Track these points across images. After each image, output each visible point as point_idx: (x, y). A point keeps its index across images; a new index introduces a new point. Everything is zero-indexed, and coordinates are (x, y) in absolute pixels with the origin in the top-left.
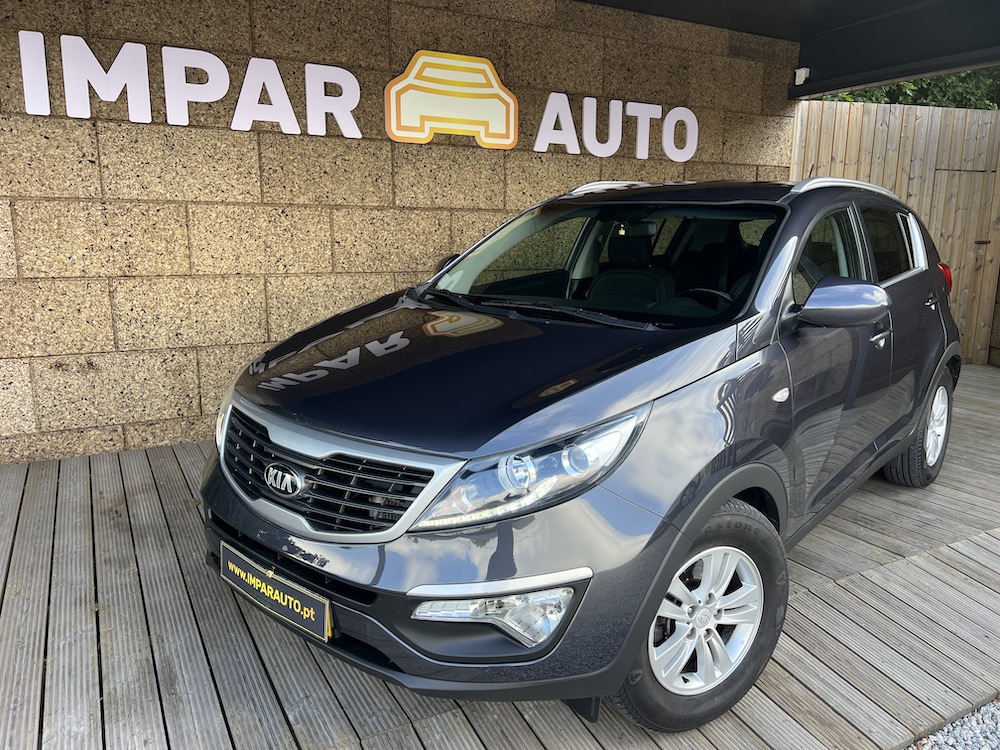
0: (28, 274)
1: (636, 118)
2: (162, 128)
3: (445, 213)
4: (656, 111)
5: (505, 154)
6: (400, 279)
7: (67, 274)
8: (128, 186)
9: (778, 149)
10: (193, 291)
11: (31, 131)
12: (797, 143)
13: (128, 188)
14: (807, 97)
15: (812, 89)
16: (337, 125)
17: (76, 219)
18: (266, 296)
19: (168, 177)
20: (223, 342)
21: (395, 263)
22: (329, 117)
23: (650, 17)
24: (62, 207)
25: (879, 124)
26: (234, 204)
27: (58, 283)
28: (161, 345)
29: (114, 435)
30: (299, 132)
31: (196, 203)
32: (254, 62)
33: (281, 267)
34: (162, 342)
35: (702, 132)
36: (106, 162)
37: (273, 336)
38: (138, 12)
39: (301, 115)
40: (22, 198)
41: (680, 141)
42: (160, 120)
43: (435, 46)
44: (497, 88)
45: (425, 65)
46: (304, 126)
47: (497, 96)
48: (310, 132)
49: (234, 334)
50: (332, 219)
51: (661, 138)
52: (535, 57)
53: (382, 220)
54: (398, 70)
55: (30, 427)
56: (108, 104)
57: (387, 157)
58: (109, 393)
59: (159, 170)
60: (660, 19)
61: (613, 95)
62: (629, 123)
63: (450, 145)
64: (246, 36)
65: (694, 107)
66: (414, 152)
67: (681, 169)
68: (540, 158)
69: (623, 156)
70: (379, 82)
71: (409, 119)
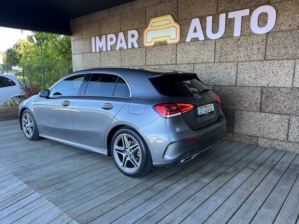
2: (107, 52)
3: (158, 66)
4: (246, 12)
5: (176, 44)
11: (94, 55)
13: (104, 65)
22: (132, 43)
36: (101, 60)
44: (173, 23)
45: (153, 23)
47: (174, 26)
56: (101, 48)
57: (144, 51)
61: (222, 11)
62: (231, 22)
63: (160, 45)
64: (119, 28)
65: (275, 3)
66: (151, 49)
67: (265, 37)
68: (189, 44)
69: (227, 37)
70: (143, 31)
71: (149, 40)
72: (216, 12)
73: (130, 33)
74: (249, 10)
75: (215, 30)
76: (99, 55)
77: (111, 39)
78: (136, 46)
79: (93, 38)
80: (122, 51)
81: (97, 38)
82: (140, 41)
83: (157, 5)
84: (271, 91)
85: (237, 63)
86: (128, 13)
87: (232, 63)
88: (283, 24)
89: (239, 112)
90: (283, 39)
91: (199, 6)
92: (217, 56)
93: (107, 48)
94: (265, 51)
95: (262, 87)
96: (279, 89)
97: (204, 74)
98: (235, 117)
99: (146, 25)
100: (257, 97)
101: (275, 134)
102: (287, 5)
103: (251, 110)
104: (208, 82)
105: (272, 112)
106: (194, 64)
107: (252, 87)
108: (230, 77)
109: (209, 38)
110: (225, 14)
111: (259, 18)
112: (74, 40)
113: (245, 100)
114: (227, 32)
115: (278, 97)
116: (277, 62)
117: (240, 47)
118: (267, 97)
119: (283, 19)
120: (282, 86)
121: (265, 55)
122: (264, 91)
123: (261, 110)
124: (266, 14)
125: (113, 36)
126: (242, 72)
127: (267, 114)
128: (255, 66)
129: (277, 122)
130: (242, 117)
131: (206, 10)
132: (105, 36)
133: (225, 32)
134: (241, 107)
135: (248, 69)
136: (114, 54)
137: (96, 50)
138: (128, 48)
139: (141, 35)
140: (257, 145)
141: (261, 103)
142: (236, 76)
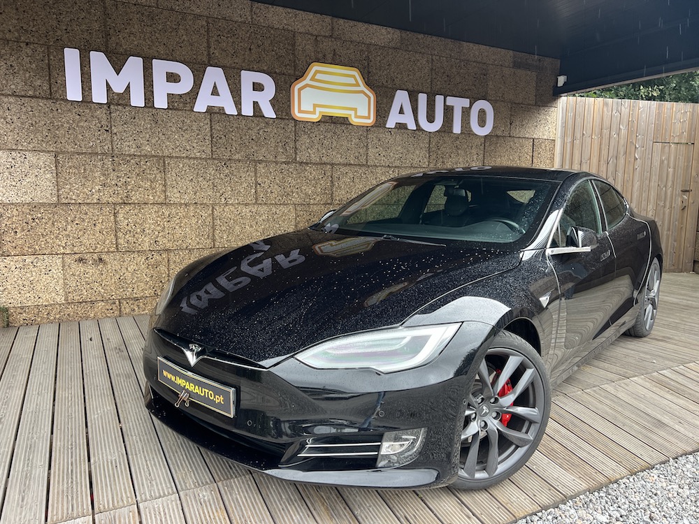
0: (64, 201)
1: (453, 107)
2: (151, 110)
3: (329, 166)
4: (466, 102)
5: (367, 129)
6: (298, 208)
7: (88, 201)
8: (129, 146)
9: (547, 128)
10: (167, 213)
11: (69, 110)
12: (560, 125)
13: (129, 147)
14: (566, 94)
15: (569, 89)
16: (260, 109)
17: (95, 166)
18: (213, 218)
19: (153, 141)
20: (185, 247)
21: (296, 198)
22: (256, 104)
23: (462, 43)
24: (87, 159)
25: (614, 112)
26: (194, 158)
27: (82, 207)
28: (145, 248)
29: (114, 306)
30: (237, 114)
31: (171, 157)
32: (209, 69)
33: (223, 200)
34: (146, 246)
35: (497, 116)
36: (115, 131)
37: (217, 244)
38: (138, 37)
39: (238, 103)
40: (63, 153)
41: (482, 123)
42: (150, 105)
43: (323, 60)
44: (362, 87)
45: (317, 72)
46: (239, 110)
47: (362, 92)
48: (243, 114)
49: (192, 242)
50: (256, 169)
51: (469, 120)
52: (387, 67)
53: (288, 170)
54: (300, 75)
55: (60, 299)
56: (118, 94)
57: (292, 130)
58: (111, 279)
59: (148, 136)
60: (468, 44)
61: (438, 92)
63: (332, 123)
64: (205, 53)
66: (310, 127)
67: (483, 141)
68: (390, 132)
70: (287, 83)
71: (306, 106)
72: (429, 90)
76: (101, 113)
80: (216, 117)
82: (282, 102)
88: (498, 128)
92: (432, 158)
93: (149, 99)
102: (501, 107)
106: (398, 167)
117: (459, 149)
119: (498, 122)
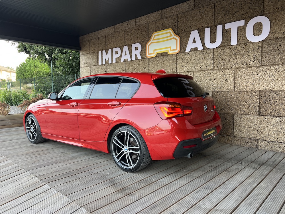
1: (230, 29)
2: (113, 64)
4: (242, 23)
5: (177, 55)
11: (100, 67)
22: (136, 55)
32: (124, 47)
36: (107, 71)
39: (131, 56)
41: (258, 32)
44: (174, 36)
45: (155, 36)
47: (174, 38)
56: (107, 61)
57: (147, 62)
61: (219, 23)
62: (227, 32)
63: (162, 56)
64: (124, 42)
65: (268, 13)
66: (153, 60)
67: (260, 45)
68: (189, 54)
69: (225, 46)
70: (146, 44)
71: (151, 52)
72: (213, 24)
73: (134, 46)
74: (244, 21)
75: (213, 40)
76: (105, 67)
77: (117, 53)
78: (139, 57)
79: (100, 52)
80: (126, 62)
81: (104, 52)
82: (143, 53)
83: (159, 20)
84: (269, 94)
85: (235, 70)
86: (132, 29)
87: (230, 70)
88: (277, 32)
89: (238, 116)
90: (278, 45)
91: (197, 19)
92: (215, 64)
93: (112, 61)
94: (261, 57)
95: (260, 91)
96: (276, 92)
97: (203, 81)
98: (235, 121)
99: (149, 39)
100: (255, 101)
101: (275, 136)
102: (280, 15)
103: (250, 114)
104: (207, 88)
105: (271, 115)
106: (193, 72)
107: (250, 91)
108: (228, 82)
109: (208, 47)
110: (222, 25)
111: (254, 28)
112: (83, 55)
113: (243, 104)
114: (224, 42)
115: (276, 100)
116: (273, 68)
117: (237, 54)
118: (266, 100)
119: (277, 28)
120: (279, 90)
121: (262, 61)
122: (262, 95)
123: (260, 114)
124: (260, 24)
125: (118, 49)
126: (240, 77)
127: (266, 117)
128: (252, 71)
129: (276, 125)
130: (242, 121)
131: (204, 23)
132: (111, 49)
133: (222, 42)
134: (240, 111)
135: (246, 74)
136: (119, 66)
137: (102, 63)
138: (131, 60)
139: (144, 48)
140: (258, 148)
141: (259, 106)
142: (234, 82)
